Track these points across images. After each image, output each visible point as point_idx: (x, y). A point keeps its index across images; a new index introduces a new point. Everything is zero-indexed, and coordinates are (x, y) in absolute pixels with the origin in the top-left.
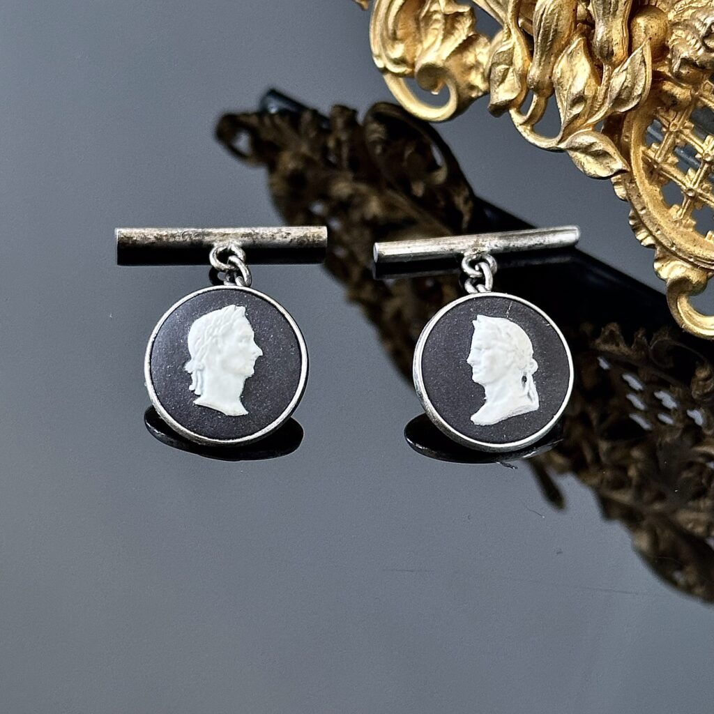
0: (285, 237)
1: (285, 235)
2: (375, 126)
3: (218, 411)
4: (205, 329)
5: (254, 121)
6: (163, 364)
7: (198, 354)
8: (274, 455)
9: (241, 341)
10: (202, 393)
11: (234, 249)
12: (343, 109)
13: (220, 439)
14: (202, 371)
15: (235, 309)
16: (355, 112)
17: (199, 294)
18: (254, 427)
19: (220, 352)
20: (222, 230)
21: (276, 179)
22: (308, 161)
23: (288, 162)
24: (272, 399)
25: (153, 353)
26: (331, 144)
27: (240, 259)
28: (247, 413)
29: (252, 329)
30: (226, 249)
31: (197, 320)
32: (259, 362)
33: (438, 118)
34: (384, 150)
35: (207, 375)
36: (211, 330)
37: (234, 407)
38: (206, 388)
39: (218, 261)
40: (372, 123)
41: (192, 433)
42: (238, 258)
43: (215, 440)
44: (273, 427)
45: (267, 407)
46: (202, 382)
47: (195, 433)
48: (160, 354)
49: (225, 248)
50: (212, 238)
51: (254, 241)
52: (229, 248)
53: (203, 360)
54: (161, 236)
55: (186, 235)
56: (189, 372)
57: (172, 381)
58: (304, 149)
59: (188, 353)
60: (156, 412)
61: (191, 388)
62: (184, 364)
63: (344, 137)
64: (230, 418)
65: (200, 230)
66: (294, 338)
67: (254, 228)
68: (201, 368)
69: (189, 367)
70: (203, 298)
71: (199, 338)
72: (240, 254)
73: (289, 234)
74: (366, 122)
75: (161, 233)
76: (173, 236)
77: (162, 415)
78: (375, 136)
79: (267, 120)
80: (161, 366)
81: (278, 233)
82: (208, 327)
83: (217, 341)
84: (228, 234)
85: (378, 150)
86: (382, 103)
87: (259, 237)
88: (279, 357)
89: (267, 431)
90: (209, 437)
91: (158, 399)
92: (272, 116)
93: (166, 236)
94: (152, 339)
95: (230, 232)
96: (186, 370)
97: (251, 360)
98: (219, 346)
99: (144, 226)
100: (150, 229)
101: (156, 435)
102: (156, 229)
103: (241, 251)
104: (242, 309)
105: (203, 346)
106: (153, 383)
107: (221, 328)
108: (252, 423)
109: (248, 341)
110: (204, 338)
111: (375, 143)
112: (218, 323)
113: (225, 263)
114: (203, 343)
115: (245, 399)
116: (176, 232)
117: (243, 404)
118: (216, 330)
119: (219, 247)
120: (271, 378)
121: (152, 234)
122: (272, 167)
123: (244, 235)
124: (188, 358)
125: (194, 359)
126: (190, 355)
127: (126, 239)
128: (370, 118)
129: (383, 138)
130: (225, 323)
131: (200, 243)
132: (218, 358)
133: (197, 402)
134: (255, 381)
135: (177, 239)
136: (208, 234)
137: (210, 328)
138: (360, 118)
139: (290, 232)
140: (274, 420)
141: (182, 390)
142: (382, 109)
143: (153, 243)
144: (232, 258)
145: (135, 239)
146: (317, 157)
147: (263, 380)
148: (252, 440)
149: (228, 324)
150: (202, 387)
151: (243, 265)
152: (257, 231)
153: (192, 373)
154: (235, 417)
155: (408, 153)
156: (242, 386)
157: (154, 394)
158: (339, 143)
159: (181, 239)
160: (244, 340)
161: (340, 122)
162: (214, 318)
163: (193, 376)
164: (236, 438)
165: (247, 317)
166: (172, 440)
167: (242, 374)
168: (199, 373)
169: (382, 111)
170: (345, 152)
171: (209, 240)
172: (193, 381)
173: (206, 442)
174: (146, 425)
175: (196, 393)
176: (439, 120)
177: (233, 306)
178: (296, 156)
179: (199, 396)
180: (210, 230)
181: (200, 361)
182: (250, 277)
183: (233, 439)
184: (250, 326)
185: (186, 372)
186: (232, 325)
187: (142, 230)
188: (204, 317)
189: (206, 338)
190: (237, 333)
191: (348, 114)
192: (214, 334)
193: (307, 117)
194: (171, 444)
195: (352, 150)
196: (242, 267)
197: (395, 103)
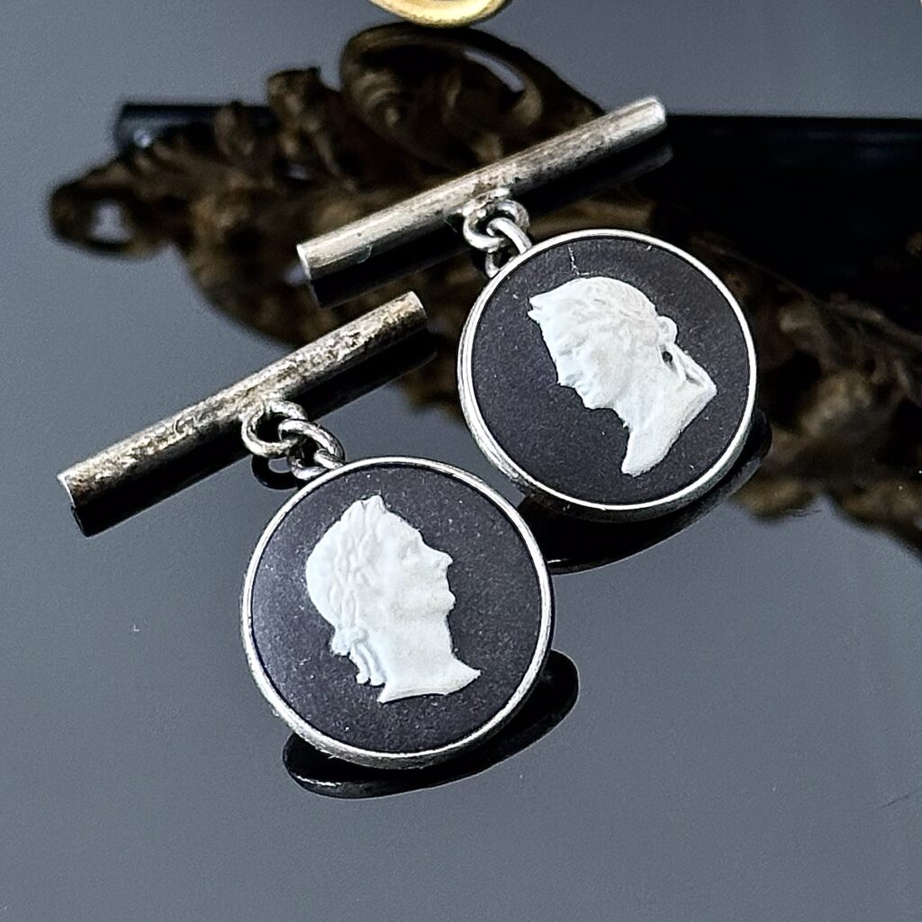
0: (354, 344)
1: (350, 341)
2: (370, 78)
3: (428, 696)
4: (333, 567)
5: (119, 175)
6: (290, 665)
7: (344, 615)
8: (553, 723)
9: (404, 557)
10: (385, 678)
11: (279, 408)
12: (290, 76)
13: (454, 742)
14: (364, 640)
15: (365, 507)
16: (314, 72)
17: (287, 514)
18: (502, 692)
19: (378, 592)
20: (239, 387)
21: (200, 258)
22: (255, 199)
23: (214, 217)
24: (508, 629)
25: (262, 653)
26: (290, 147)
27: (298, 419)
28: (478, 673)
29: (410, 528)
30: (265, 414)
31: (310, 558)
32: (454, 577)
33: (486, 9)
34: (402, 112)
35: (379, 644)
36: (344, 563)
37: (453, 675)
38: (386, 666)
39: (263, 443)
40: (362, 74)
41: (402, 755)
42: (294, 420)
43: (446, 748)
44: (534, 675)
45: (506, 646)
46: (376, 660)
47: (406, 752)
48: (274, 648)
49: (261, 414)
50: (231, 408)
51: (304, 378)
52: (268, 411)
53: (358, 621)
54: (141, 448)
55: (183, 426)
56: (344, 653)
57: (322, 686)
58: (236, 180)
59: (324, 621)
60: (319, 751)
61: (361, 679)
62: (327, 646)
63: (312, 126)
64: (454, 697)
65: (202, 405)
66: (490, 506)
67: (291, 356)
68: (361, 635)
69: (338, 646)
70: (298, 516)
71: (330, 589)
72: (293, 411)
73: (356, 335)
74: (347, 80)
75: (139, 444)
76: (162, 439)
77: (332, 750)
78: (378, 95)
79: (143, 163)
80: (289, 668)
81: (336, 343)
82: (337, 559)
83: (363, 576)
84: (253, 389)
85: (392, 116)
86: (363, 33)
87: (308, 366)
88: (481, 551)
89: (528, 686)
90: (434, 749)
91: (313, 727)
92: (149, 152)
93: (150, 444)
94: (246, 631)
95: (255, 382)
96: (336, 652)
97: (439, 579)
98: (372, 583)
99: (103, 446)
100: (116, 446)
101: (333, 791)
102: (128, 441)
103: (292, 405)
104: (375, 501)
105: (345, 598)
106: (289, 705)
107: (360, 552)
108: (496, 686)
109: (416, 550)
110: (339, 585)
111: (380, 109)
112: (349, 545)
113: (277, 440)
114: (341, 592)
115: (462, 651)
116: (163, 430)
117: (464, 661)
118: (352, 558)
119: (248, 419)
120: (487, 594)
121: (124, 455)
122: (185, 242)
123: (281, 377)
124: (329, 631)
125: (340, 628)
126: (330, 625)
127: (85, 484)
128: (352, 68)
129: (393, 90)
130: (361, 540)
131: (214, 425)
132: (382, 605)
133: (384, 697)
134: (464, 611)
135: (171, 441)
136: (221, 405)
137: (340, 562)
138: (331, 78)
139: (356, 331)
140: (531, 662)
141: (346, 690)
142: (371, 41)
143: (133, 467)
144: (286, 426)
145: (98, 477)
146: (269, 183)
147: (475, 604)
148: (508, 716)
149: (366, 538)
150: (378, 668)
151: (313, 428)
152: (299, 358)
153: (349, 654)
154: (461, 690)
155: (452, 97)
156: (447, 633)
157: (302, 723)
158: (305, 139)
159: (179, 437)
160: (409, 552)
161: (293, 103)
162: (339, 540)
163: (355, 658)
164: (481, 726)
165: (392, 511)
166: (366, 785)
167: (436, 611)
168: (361, 647)
169: (371, 45)
170: (324, 149)
171: (227, 414)
172: (359, 666)
173: (434, 758)
174: (299, 781)
175: (374, 683)
176: (489, 11)
177: (358, 503)
178: (224, 200)
179: (383, 685)
180: (219, 397)
181: (353, 625)
182: (336, 442)
183: (476, 729)
184: (405, 524)
185: (338, 656)
186: (374, 536)
187: (103, 456)
188: (319, 548)
189: (342, 581)
190: (391, 546)
191: (304, 81)
192: (354, 565)
193: (225, 121)
194: (370, 793)
195: (336, 140)
196: (313, 432)
197: (393, 20)
